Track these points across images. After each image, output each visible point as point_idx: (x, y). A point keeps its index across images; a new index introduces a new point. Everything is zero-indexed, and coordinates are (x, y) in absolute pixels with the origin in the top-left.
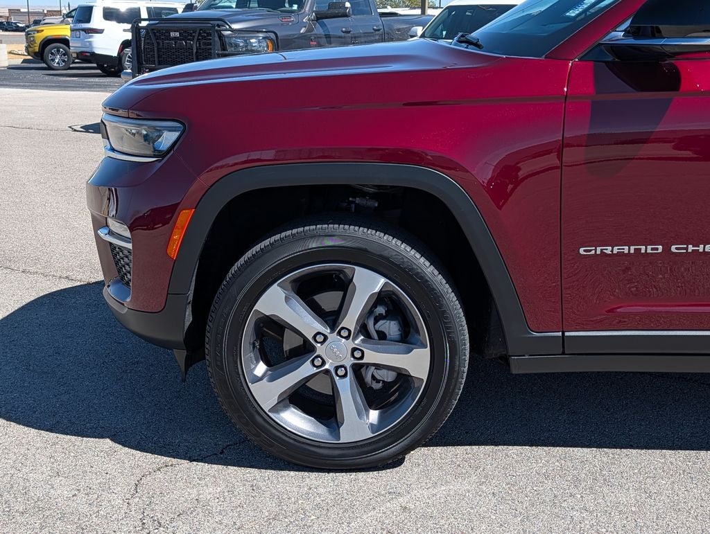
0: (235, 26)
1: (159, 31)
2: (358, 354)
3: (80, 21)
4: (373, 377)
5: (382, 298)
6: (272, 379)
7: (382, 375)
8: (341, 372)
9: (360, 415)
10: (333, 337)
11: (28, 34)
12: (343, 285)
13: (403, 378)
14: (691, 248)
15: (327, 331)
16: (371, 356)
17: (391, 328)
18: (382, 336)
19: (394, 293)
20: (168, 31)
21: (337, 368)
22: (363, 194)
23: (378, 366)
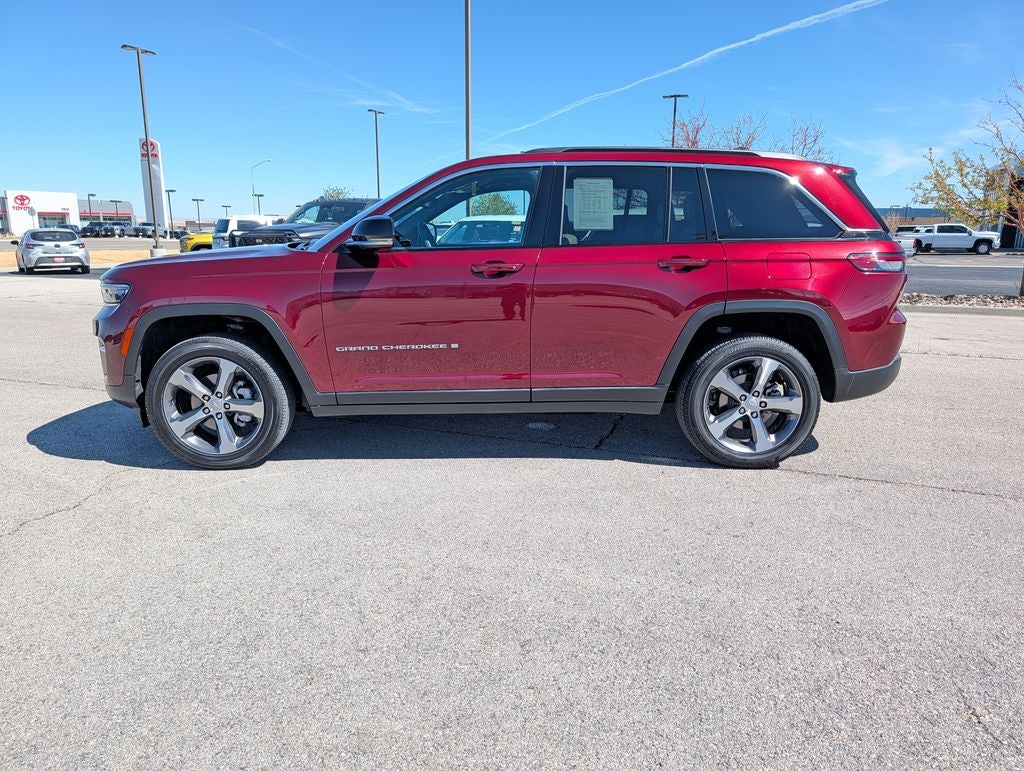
0: (302, 235)
1: (249, 239)
2: (227, 406)
3: (220, 231)
4: (238, 420)
5: (237, 377)
6: (181, 420)
7: (242, 418)
8: (219, 416)
9: (230, 439)
10: (213, 397)
11: (181, 241)
12: (214, 368)
13: (254, 421)
14: (392, 347)
15: (209, 394)
16: (234, 407)
17: (246, 392)
18: (241, 397)
19: (243, 373)
20: (255, 239)
21: (217, 414)
22: (235, 323)
23: (241, 413)
